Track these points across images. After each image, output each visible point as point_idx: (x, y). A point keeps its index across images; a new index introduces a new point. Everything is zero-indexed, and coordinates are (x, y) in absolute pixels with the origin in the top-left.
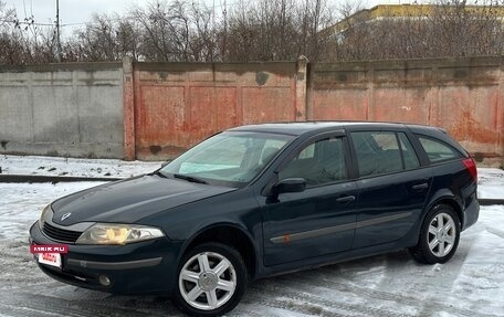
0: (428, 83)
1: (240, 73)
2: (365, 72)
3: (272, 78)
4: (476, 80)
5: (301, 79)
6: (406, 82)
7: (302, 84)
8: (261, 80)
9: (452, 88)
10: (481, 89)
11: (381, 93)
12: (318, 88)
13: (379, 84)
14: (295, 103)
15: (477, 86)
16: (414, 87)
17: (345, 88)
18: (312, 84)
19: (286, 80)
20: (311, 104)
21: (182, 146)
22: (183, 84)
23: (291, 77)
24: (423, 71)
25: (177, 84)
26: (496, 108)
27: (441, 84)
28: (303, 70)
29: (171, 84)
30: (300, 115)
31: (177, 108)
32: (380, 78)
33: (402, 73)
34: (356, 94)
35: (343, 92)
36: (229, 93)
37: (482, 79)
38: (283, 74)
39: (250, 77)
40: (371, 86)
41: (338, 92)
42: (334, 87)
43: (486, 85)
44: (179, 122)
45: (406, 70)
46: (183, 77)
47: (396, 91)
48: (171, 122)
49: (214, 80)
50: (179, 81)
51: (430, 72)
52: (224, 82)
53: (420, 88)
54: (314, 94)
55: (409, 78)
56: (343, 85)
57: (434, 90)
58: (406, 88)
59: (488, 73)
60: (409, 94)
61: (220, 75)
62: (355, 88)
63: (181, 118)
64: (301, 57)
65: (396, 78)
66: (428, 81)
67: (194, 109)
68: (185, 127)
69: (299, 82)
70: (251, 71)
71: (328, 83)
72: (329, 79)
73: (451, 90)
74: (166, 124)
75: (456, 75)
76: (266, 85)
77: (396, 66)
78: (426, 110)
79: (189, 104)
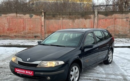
0: (75, 18)
1: (25, 14)
2: (60, 15)
3: (34, 16)
4: (87, 17)
5: (43, 16)
6: (70, 18)
7: (43, 18)
8: (31, 17)
9: (81, 19)
10: (88, 20)
11: (64, 20)
12: (47, 19)
13: (63, 18)
14: (41, 23)
15: (87, 19)
16: (72, 19)
17: (55, 19)
18: (46, 18)
19: (38, 17)
20: (45, 23)
21: (8, 35)
22: (7, 17)
23: (40, 16)
24: (74, 15)
25: (5, 17)
26: (91, 24)
27: (78, 18)
28: (43, 14)
29: (3, 17)
30: (43, 26)
31: (5, 24)
32: (63, 16)
33: (69, 15)
34: (57, 21)
35: (54, 20)
36: (21, 20)
37: (88, 17)
38: (37, 15)
39: (28, 16)
40: (61, 18)
41: (53, 20)
42: (52, 19)
43: (89, 19)
44: (6, 28)
45: (70, 15)
46: (7, 15)
47: (68, 20)
48: (4, 28)
49: (17, 16)
50: (6, 16)
51: (76, 15)
52: (20, 17)
53: (73, 19)
54: (46, 21)
55: (71, 17)
56: (54, 18)
57: (77, 20)
58: (70, 19)
59: (89, 15)
60: (71, 21)
61: (18, 15)
62: (57, 19)
63: (7, 27)
64: (42, 11)
65: (67, 17)
66: (75, 17)
67: (11, 24)
68: (8, 30)
69: (42, 17)
70: (28, 14)
71: (50, 18)
72: (50, 16)
73: (81, 20)
74: (2, 29)
75: (82, 16)
76: (32, 18)
77: (67, 14)
78: (75, 25)
79: (9, 23)
